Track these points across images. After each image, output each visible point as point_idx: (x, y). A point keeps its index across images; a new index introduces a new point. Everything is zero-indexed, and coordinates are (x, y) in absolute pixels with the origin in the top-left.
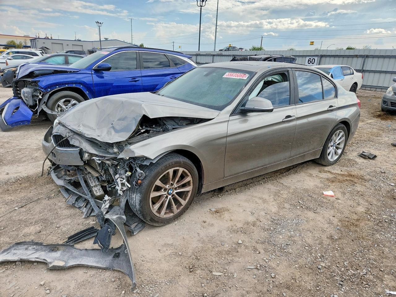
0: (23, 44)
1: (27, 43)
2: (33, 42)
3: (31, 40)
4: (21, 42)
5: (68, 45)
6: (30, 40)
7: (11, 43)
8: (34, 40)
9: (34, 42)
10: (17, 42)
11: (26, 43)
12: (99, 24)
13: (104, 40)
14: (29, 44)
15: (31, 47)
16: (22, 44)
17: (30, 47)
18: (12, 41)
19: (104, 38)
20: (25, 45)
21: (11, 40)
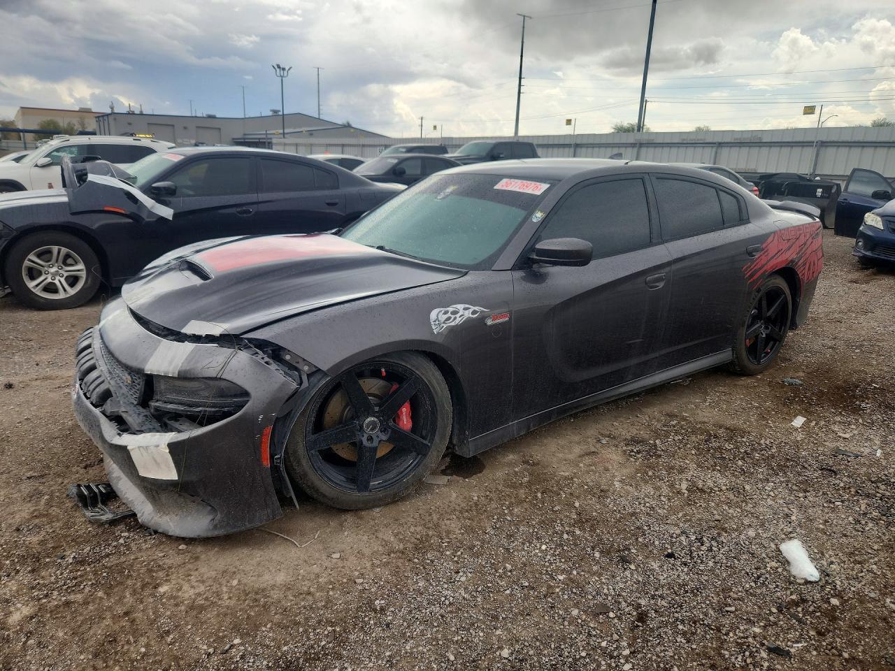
0: (78, 127)
1: (85, 126)
2: (102, 124)
3: (98, 117)
4: (70, 123)
5: (185, 128)
6: (96, 117)
7: (49, 125)
8: (106, 118)
9: (106, 123)
10: (63, 123)
11: (83, 125)
12: (282, 72)
13: (271, 114)
14: (92, 126)
15: (98, 132)
16: (76, 127)
17: (93, 133)
18: (51, 122)
19: (271, 111)
20: (81, 129)
21: (49, 118)
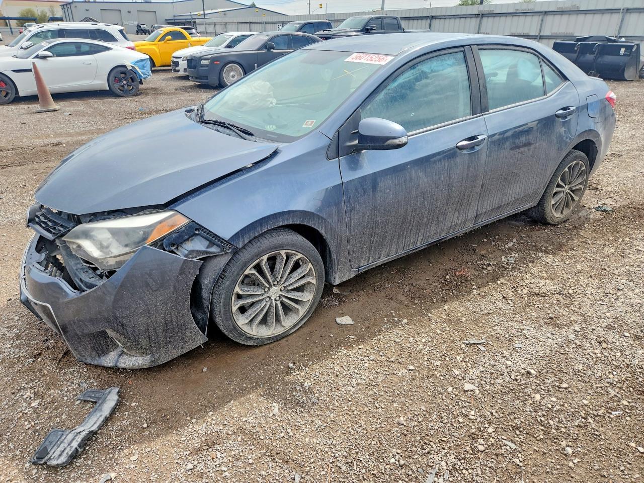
0: (49, 15)
1: (55, 13)
2: (66, 10)
3: (63, 5)
5: (129, 12)
6: (61, 6)
7: (27, 13)
8: (68, 6)
9: (69, 10)
11: (52, 12)
14: (59, 13)
15: (64, 19)
16: (47, 15)
17: (61, 19)
18: (29, 11)
20: (51, 16)
21: (28, 7)
